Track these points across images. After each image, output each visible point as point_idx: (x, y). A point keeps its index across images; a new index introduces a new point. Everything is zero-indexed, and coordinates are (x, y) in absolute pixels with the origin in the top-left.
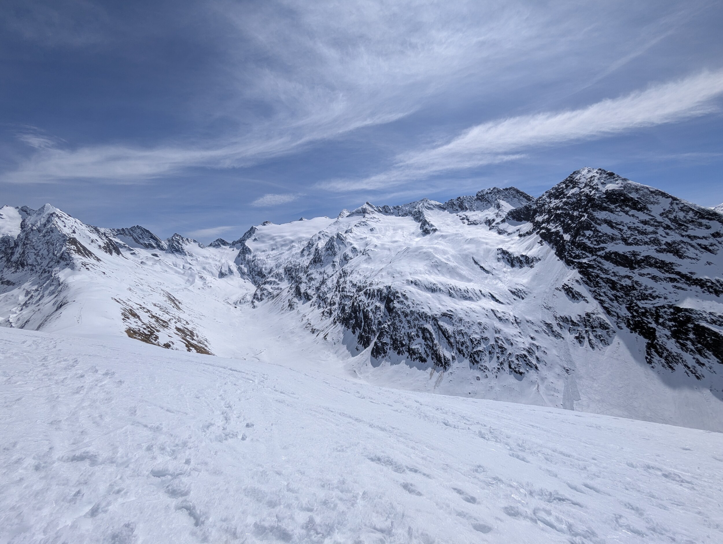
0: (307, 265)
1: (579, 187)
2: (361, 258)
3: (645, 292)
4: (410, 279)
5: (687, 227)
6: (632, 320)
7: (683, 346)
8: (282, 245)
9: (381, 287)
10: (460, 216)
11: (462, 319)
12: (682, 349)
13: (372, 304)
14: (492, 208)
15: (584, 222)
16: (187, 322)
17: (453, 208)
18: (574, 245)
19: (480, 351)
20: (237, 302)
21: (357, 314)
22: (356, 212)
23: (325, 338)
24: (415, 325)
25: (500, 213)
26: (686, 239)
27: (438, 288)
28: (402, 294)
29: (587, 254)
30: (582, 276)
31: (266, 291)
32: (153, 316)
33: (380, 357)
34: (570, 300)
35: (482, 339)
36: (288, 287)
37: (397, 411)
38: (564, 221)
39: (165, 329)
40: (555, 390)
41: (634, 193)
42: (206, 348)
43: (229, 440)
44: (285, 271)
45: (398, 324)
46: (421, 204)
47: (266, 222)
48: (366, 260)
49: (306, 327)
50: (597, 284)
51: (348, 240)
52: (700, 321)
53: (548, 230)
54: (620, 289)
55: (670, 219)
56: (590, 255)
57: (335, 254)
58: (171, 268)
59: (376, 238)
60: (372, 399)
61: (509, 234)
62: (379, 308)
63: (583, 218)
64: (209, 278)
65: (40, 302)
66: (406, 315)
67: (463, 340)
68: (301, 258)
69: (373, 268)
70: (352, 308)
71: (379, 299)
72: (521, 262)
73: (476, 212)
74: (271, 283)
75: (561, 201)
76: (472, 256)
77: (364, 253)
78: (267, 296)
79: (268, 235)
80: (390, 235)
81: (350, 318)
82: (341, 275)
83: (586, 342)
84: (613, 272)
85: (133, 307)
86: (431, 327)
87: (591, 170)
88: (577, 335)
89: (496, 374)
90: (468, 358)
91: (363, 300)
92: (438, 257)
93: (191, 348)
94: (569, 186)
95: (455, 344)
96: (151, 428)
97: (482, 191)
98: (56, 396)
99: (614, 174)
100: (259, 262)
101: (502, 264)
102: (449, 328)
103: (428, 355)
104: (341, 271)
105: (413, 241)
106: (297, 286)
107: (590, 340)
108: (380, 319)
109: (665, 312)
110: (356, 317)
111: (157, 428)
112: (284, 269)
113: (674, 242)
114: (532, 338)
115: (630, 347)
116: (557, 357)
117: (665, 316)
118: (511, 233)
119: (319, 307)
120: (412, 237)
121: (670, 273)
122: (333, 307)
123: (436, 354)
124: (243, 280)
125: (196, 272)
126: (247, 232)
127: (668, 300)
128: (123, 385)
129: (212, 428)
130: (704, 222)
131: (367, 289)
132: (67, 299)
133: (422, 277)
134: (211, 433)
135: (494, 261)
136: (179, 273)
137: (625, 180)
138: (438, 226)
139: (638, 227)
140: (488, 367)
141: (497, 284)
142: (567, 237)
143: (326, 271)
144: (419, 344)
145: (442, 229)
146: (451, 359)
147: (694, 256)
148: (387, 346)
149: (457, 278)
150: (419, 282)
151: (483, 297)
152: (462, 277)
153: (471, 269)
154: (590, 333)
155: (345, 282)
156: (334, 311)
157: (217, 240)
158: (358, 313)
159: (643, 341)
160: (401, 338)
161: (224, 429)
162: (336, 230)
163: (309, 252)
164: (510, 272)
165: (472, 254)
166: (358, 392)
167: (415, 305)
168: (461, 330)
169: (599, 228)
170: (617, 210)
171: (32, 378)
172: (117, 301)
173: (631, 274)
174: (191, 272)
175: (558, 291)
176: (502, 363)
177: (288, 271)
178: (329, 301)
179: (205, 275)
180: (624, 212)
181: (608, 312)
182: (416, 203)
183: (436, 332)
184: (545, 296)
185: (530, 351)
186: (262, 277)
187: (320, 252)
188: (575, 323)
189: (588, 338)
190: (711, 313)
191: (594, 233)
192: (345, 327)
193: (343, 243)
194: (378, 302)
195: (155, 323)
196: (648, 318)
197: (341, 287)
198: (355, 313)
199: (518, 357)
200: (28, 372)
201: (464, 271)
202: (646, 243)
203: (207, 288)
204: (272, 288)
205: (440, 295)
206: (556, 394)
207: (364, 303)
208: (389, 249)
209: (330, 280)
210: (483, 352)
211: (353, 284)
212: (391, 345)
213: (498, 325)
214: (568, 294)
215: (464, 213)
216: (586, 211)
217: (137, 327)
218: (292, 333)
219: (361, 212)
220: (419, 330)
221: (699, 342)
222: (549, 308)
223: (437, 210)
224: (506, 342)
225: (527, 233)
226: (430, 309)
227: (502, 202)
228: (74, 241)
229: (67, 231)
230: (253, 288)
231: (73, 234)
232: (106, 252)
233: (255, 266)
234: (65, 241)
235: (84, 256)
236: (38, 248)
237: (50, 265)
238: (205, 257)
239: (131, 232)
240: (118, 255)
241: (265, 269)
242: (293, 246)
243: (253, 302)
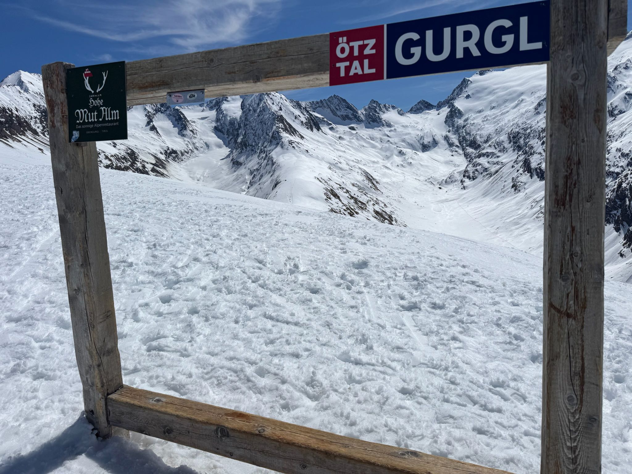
8: (506, 101)
16: (385, 205)
20: (442, 182)
31: (480, 167)
32: (352, 197)
36: (512, 161)
39: (364, 212)
44: (509, 138)
49: (537, 217)
58: (369, 143)
64: (409, 152)
65: (261, 181)
68: (534, 118)
74: (488, 155)
78: (482, 173)
79: (486, 88)
85: (334, 186)
100: (472, 127)
106: (526, 159)
112: (507, 135)
124: (451, 153)
125: (394, 146)
126: (457, 88)
132: (280, 178)
136: (376, 147)
157: (419, 103)
172: (320, 180)
174: (390, 145)
177: (514, 137)
179: (405, 148)
186: (476, 148)
195: (354, 204)
203: (406, 165)
204: (489, 162)
228: (281, 119)
229: (275, 108)
230: (461, 162)
231: (280, 111)
232: (308, 128)
233: (469, 134)
234: (274, 119)
235: (290, 134)
236: (255, 129)
237: (264, 145)
238: (405, 127)
239: (329, 103)
240: (318, 130)
241: (480, 137)
242: (522, 100)
243: (462, 182)
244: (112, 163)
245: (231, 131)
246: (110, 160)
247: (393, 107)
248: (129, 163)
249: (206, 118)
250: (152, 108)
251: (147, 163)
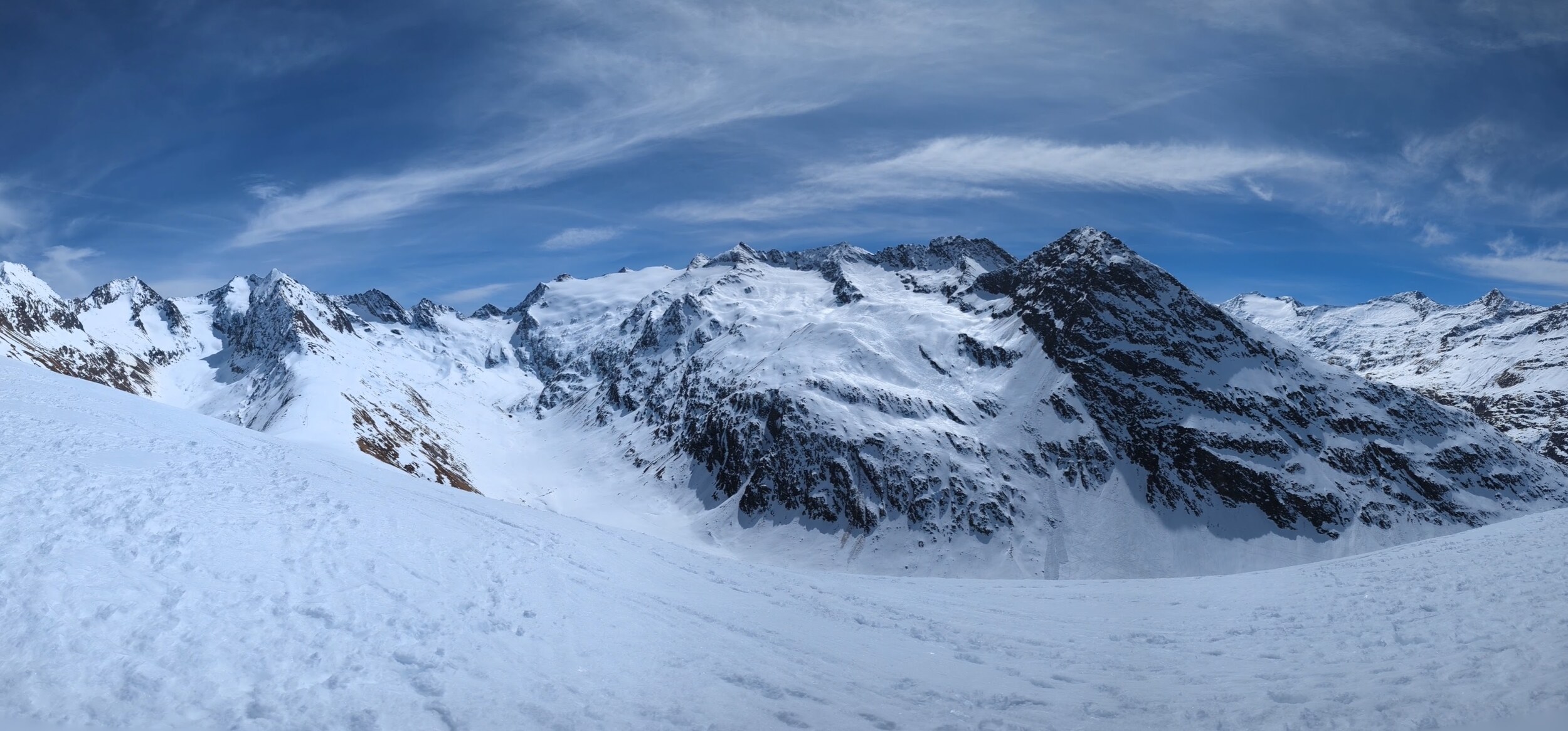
0: (631, 348)
1: (1078, 253)
2: (726, 339)
3: (1149, 407)
4: (813, 378)
5: (1194, 325)
6: (1134, 446)
7: (1185, 476)
8: (589, 315)
9: (761, 390)
10: (902, 277)
11: (898, 449)
12: (1184, 480)
13: (743, 420)
14: (953, 269)
15: (1082, 303)
16: (437, 436)
17: (890, 262)
18: (1068, 337)
19: (925, 500)
20: (512, 408)
21: (716, 438)
22: (721, 258)
23: (659, 476)
24: (819, 459)
25: (965, 277)
26: (1192, 341)
27: (861, 396)
28: (797, 404)
29: (1083, 350)
30: (1076, 383)
31: (560, 392)
32: (392, 423)
33: (755, 511)
34: (1060, 418)
35: (930, 481)
36: (596, 386)
37: (778, 603)
38: (1056, 299)
39: (408, 443)
40: (1036, 552)
41: (1142, 273)
42: (464, 478)
43: (498, 632)
44: (593, 358)
45: (789, 456)
46: (837, 251)
47: (564, 276)
48: (735, 344)
49: (626, 456)
50: (1095, 396)
51: (704, 308)
52: (1202, 443)
53: (1035, 311)
54: (1122, 402)
55: (1178, 313)
56: (1087, 353)
57: (680, 331)
58: (417, 352)
59: (755, 306)
60: (735, 583)
61: (978, 312)
62: (757, 427)
63: (1081, 299)
64: (471, 367)
65: (266, 395)
66: (804, 441)
67: (899, 484)
68: (621, 337)
69: (747, 357)
70: (708, 426)
71: (756, 412)
72: (993, 357)
73: (929, 273)
74: (569, 379)
75: (1054, 270)
76: (918, 344)
77: (732, 330)
78: (561, 400)
79: (566, 298)
80: (779, 301)
81: (704, 442)
82: (690, 367)
83: (1078, 481)
84: (1115, 379)
85: (367, 408)
86: (846, 461)
87: (1094, 231)
88: (1067, 470)
89: (950, 535)
90: (907, 512)
91: (727, 413)
92: (863, 342)
93: (443, 476)
94: (1065, 248)
95: (885, 491)
96: (392, 595)
97: (939, 239)
98: (288, 526)
99: (1120, 243)
100: (550, 342)
101: (964, 359)
102: (877, 464)
103: (839, 510)
104: (691, 361)
105: (820, 313)
106: (612, 385)
107: (1083, 476)
108: (757, 447)
109: (1169, 433)
110: (715, 443)
111: (400, 596)
112: (590, 356)
113: (1181, 343)
114: (1006, 478)
115: (1129, 483)
116: (1039, 505)
117: (1169, 439)
118: (981, 311)
119: (650, 422)
120: (818, 306)
121: (1175, 383)
122: (676, 423)
123: (854, 507)
124: (523, 372)
125: (452, 358)
126: (532, 293)
127: (1173, 418)
128: (359, 526)
129: (473, 611)
130: (1210, 320)
131: (736, 394)
132: (293, 392)
133: (834, 376)
134: (472, 617)
135: (953, 354)
136: (427, 359)
137: (1132, 253)
138: (864, 290)
139: (1144, 319)
140: (937, 525)
141: (956, 391)
142: (1059, 324)
143: (664, 361)
144: (824, 490)
145: (870, 295)
146: (878, 516)
147: (1199, 363)
148: (769, 493)
149: (894, 380)
150: (829, 385)
151: (934, 413)
152: (902, 379)
153: (917, 365)
154: (1084, 466)
155: (697, 381)
156: (676, 430)
157: (484, 307)
158: (718, 434)
159: (1145, 473)
160: (793, 480)
161: (491, 615)
162: (684, 289)
163: (636, 326)
164: (977, 373)
165: (919, 340)
166: (712, 573)
167: (820, 423)
168: (897, 467)
169: (1100, 315)
170: (1122, 293)
171: (265, 497)
172: (348, 398)
173: (1133, 383)
174: (445, 357)
175: (1044, 405)
176: (959, 519)
177: (599, 358)
178: (667, 412)
179: (465, 361)
180: (1130, 296)
181: (1106, 435)
182: (828, 248)
183: (855, 471)
184: (1026, 412)
185: (1001, 498)
186: (554, 368)
187: (654, 327)
188: (1065, 452)
189: (1081, 473)
190: (1211, 434)
191: (1094, 322)
192: (695, 458)
193: (695, 312)
194: (754, 417)
195: (394, 433)
196: (1151, 443)
197: (690, 388)
198: (713, 435)
199: (983, 508)
200: (261, 490)
201: (906, 368)
202: (1152, 342)
203: (467, 383)
204: (569, 387)
205: (865, 408)
206: (1036, 558)
207: (730, 417)
208: (778, 326)
209: (670, 376)
210: (930, 502)
211: (711, 384)
212: (776, 491)
213: (955, 457)
214: (1057, 409)
215: (909, 272)
216: (1085, 289)
217: (371, 437)
218: (602, 464)
219: (728, 260)
220: (825, 466)
221: (1200, 471)
222: (1031, 431)
223: (863, 264)
224: (967, 485)
225: (1004, 312)
226: (846, 431)
227: (969, 261)
228: (301, 316)
229: (293, 302)
230: (538, 386)
231: (300, 306)
232: (336, 329)
233: (544, 349)
234: (291, 315)
235: (311, 335)
236: (265, 326)
237: (276, 348)
238: (467, 335)
239: (366, 299)
240: (350, 332)
241: (559, 355)
242: (607, 315)
243: (538, 409)
244: (86, 364)
245: (234, 328)
246: (85, 361)
247: (451, 309)
248: (106, 365)
249: (204, 312)
250: (140, 300)
251: (127, 366)
